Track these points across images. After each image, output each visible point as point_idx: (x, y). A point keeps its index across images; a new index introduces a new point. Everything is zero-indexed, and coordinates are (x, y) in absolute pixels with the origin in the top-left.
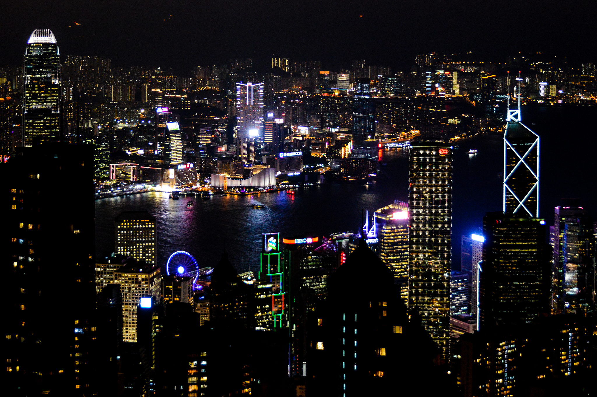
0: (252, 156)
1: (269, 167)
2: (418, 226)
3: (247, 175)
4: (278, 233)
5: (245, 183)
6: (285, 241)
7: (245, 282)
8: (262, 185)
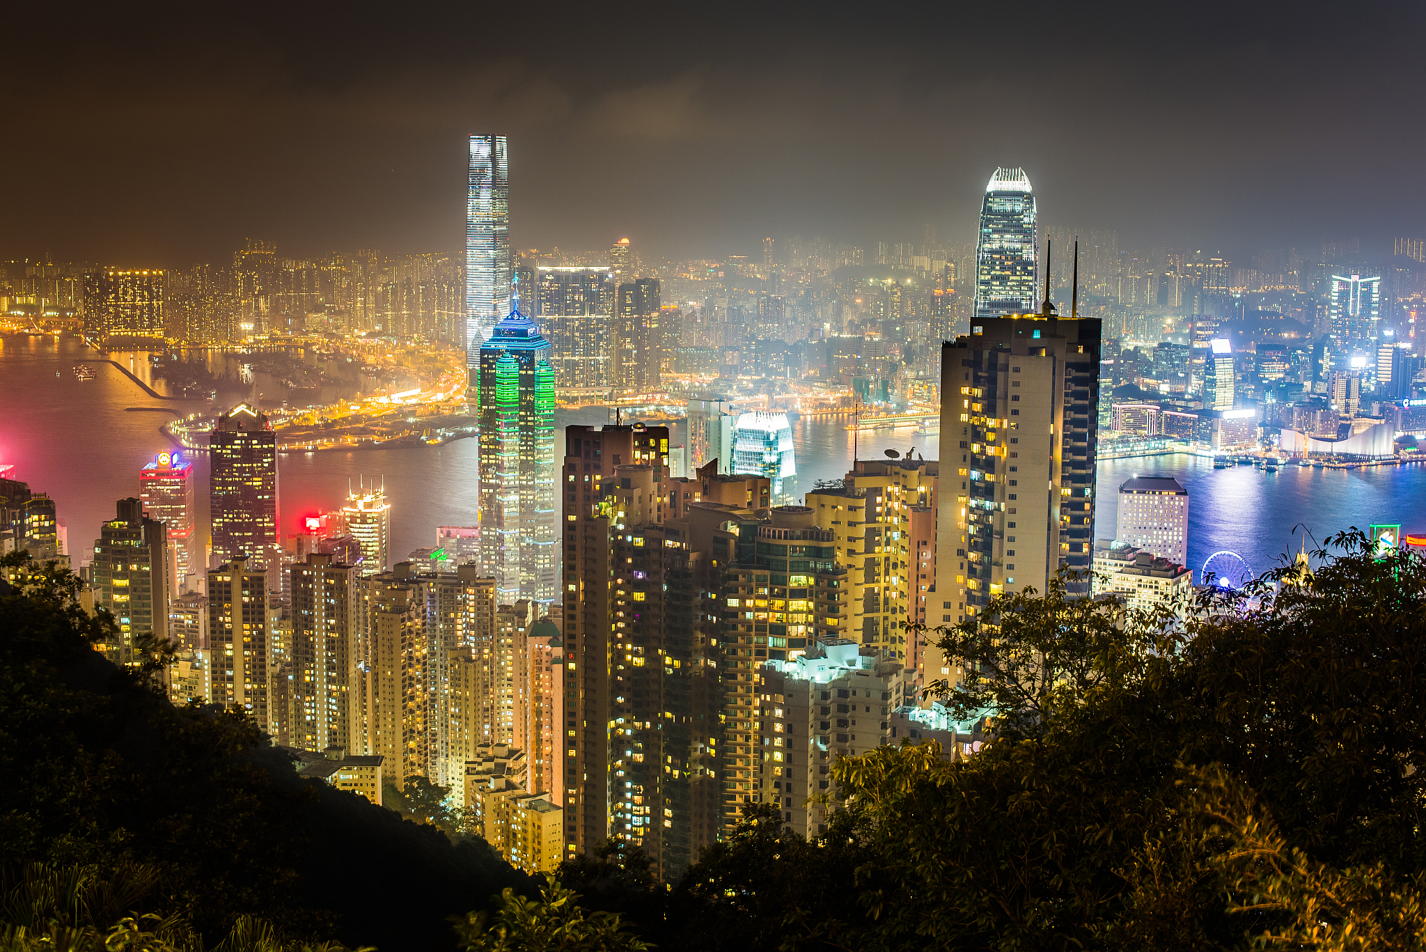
0: (1354, 401)
1: (1383, 421)
3: (1344, 432)
4: (1398, 526)
6: (1409, 540)
8: (1368, 454)
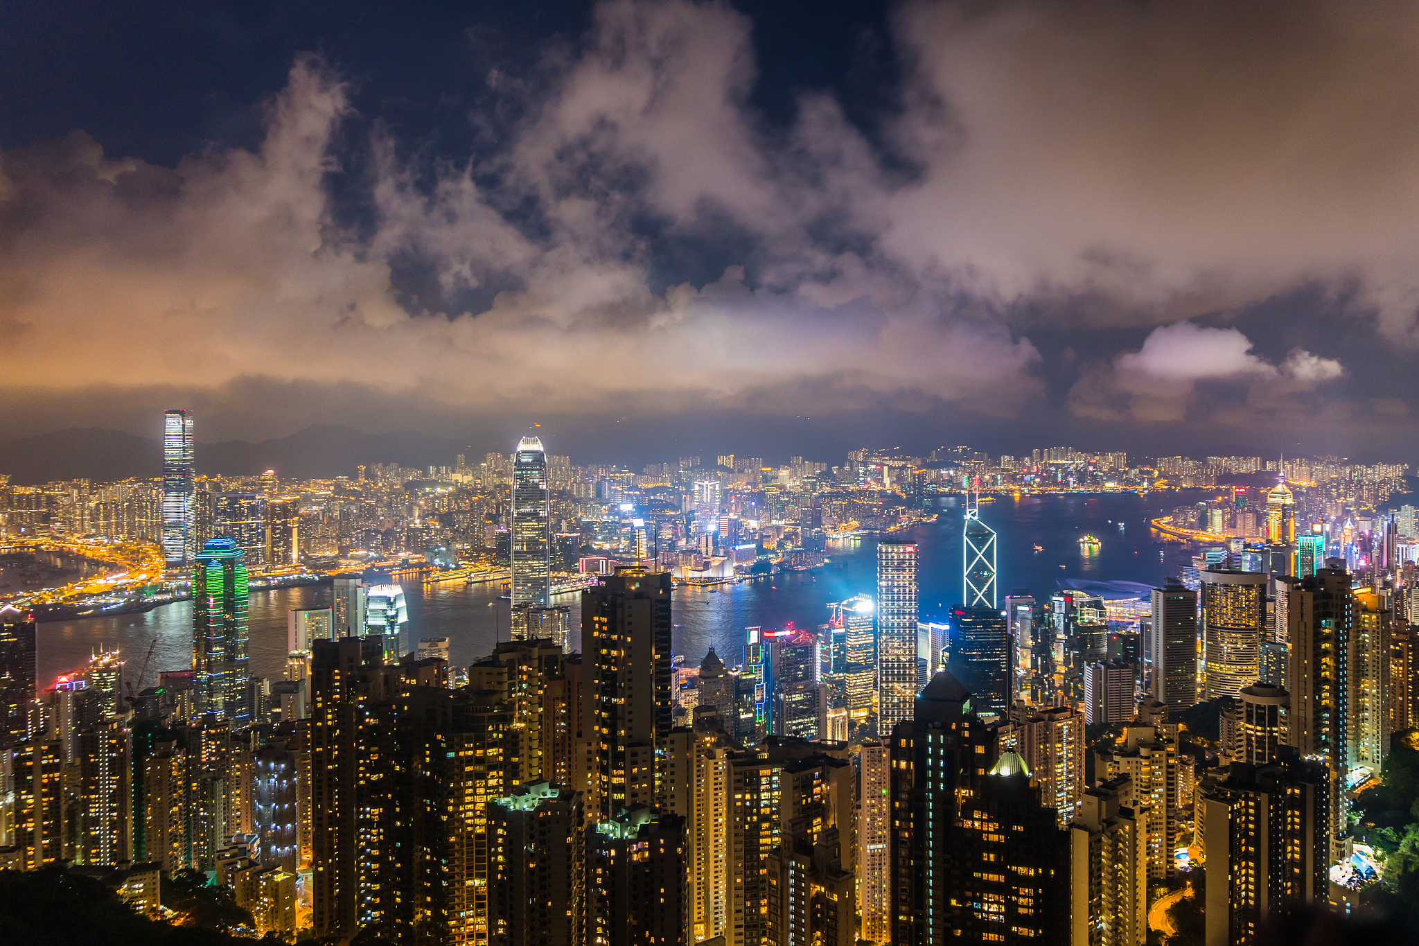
0: (711, 548)
1: (726, 558)
2: (887, 618)
3: (707, 566)
4: (760, 627)
5: (705, 574)
6: (766, 634)
7: (730, 673)
8: (721, 576)
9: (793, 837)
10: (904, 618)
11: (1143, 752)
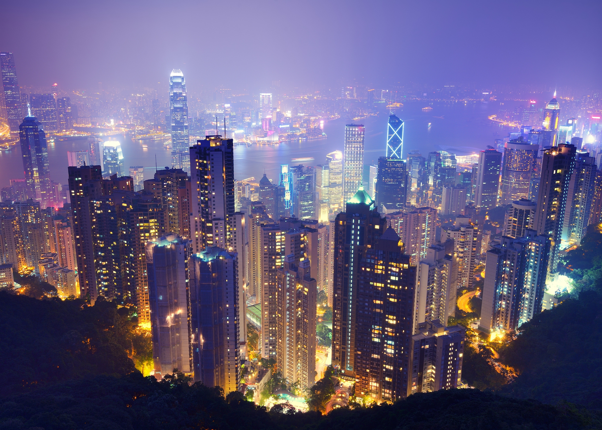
1: (275, 132)
2: (348, 162)
3: (266, 135)
5: (265, 139)
8: (273, 140)
9: (289, 263)
10: (357, 163)
11: (462, 229)
